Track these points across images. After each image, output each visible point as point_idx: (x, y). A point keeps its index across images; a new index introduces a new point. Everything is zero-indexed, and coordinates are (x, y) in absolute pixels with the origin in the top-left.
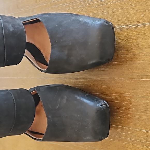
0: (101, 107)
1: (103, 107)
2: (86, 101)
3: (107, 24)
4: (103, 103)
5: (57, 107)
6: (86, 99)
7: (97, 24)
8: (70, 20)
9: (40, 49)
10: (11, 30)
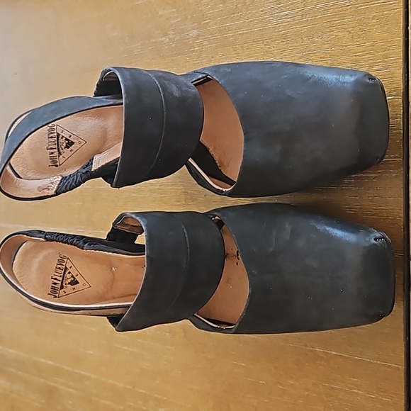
0: (375, 242)
1: (379, 242)
2: (338, 233)
3: (371, 81)
4: (378, 235)
5: (271, 250)
6: (338, 229)
7: (350, 83)
8: (283, 77)
9: (206, 145)
10: (177, 94)
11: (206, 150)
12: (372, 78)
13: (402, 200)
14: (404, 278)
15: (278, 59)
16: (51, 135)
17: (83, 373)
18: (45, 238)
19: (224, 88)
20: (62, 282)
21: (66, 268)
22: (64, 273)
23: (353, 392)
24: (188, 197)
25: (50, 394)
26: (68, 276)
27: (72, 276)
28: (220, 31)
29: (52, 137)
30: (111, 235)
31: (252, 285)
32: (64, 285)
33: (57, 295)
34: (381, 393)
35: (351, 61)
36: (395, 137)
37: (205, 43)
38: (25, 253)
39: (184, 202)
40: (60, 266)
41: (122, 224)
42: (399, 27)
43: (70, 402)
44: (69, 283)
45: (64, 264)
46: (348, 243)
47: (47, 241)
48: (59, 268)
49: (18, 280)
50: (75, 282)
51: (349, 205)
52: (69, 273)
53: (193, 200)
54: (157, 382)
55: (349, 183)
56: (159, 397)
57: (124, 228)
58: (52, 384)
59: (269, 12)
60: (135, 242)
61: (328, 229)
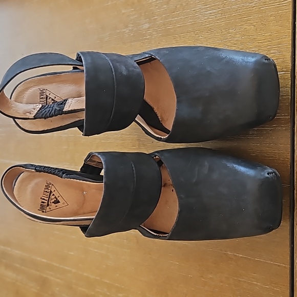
0: (268, 176)
1: (271, 175)
2: (242, 169)
3: (266, 61)
4: (270, 171)
5: (194, 181)
6: (242, 166)
7: (251, 62)
8: (205, 57)
9: (152, 105)
10: (125, 73)
11: (152, 109)
12: (268, 59)
13: (289, 146)
14: (290, 202)
15: (204, 45)
16: (42, 97)
17: (66, 268)
18: (35, 170)
19: (163, 65)
20: (48, 201)
21: (51, 191)
22: (50, 195)
23: (254, 284)
24: (141, 143)
25: (44, 283)
26: (53, 197)
27: (55, 197)
28: (164, 24)
29: (42, 98)
30: (83, 169)
31: (181, 205)
32: (49, 203)
33: (44, 211)
34: (273, 285)
35: (255, 47)
36: (285, 101)
37: (154, 33)
38: (23, 181)
39: (137, 147)
40: (47, 190)
41: (91, 160)
42: (289, 22)
43: (58, 289)
44: (53, 202)
45: (50, 188)
46: (248, 177)
47: (37, 172)
48: (46, 192)
49: (17, 199)
50: (57, 202)
51: (252, 150)
52: (53, 195)
53: (144, 145)
54: (118, 275)
55: (253, 134)
56: (119, 285)
57: (92, 164)
58: (45, 276)
59: (199, 11)
60: (101, 174)
61: (235, 166)
